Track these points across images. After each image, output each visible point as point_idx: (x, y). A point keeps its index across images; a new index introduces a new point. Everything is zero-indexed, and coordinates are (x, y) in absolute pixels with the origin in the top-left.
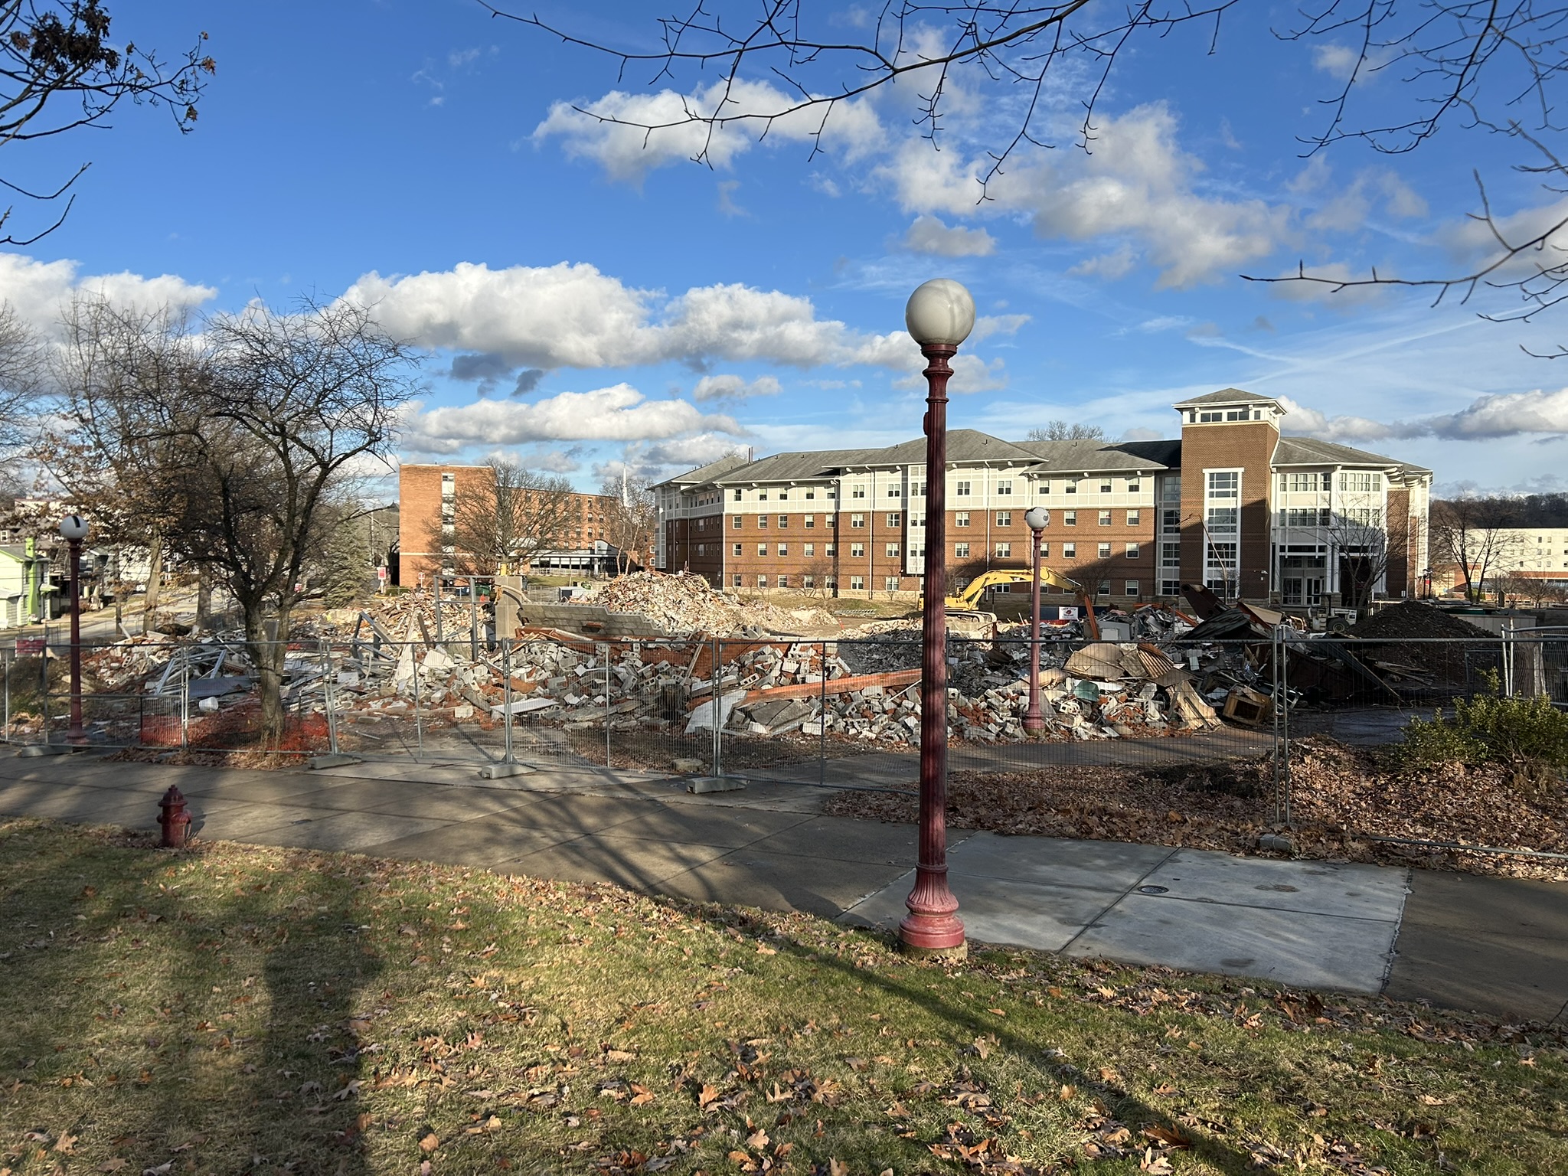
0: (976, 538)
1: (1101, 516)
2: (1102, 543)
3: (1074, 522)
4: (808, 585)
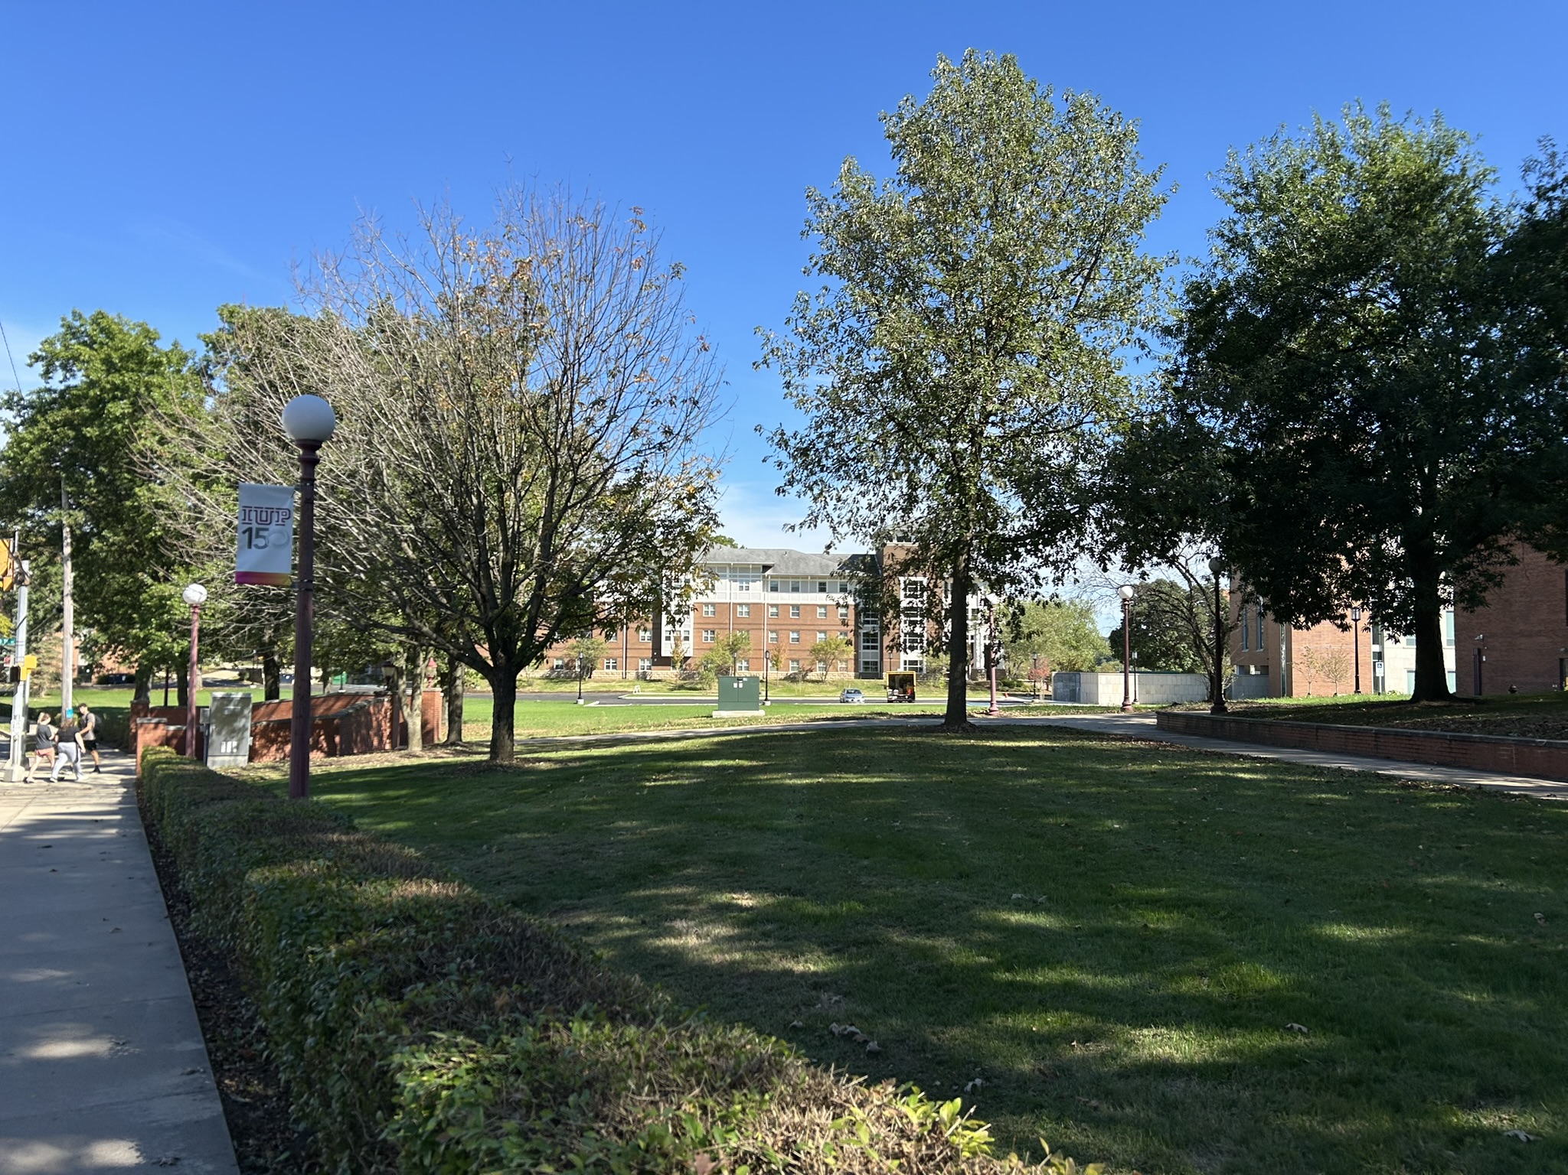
0: (722, 626)
1: (819, 610)
2: (820, 632)
3: (798, 614)
4: (558, 667)
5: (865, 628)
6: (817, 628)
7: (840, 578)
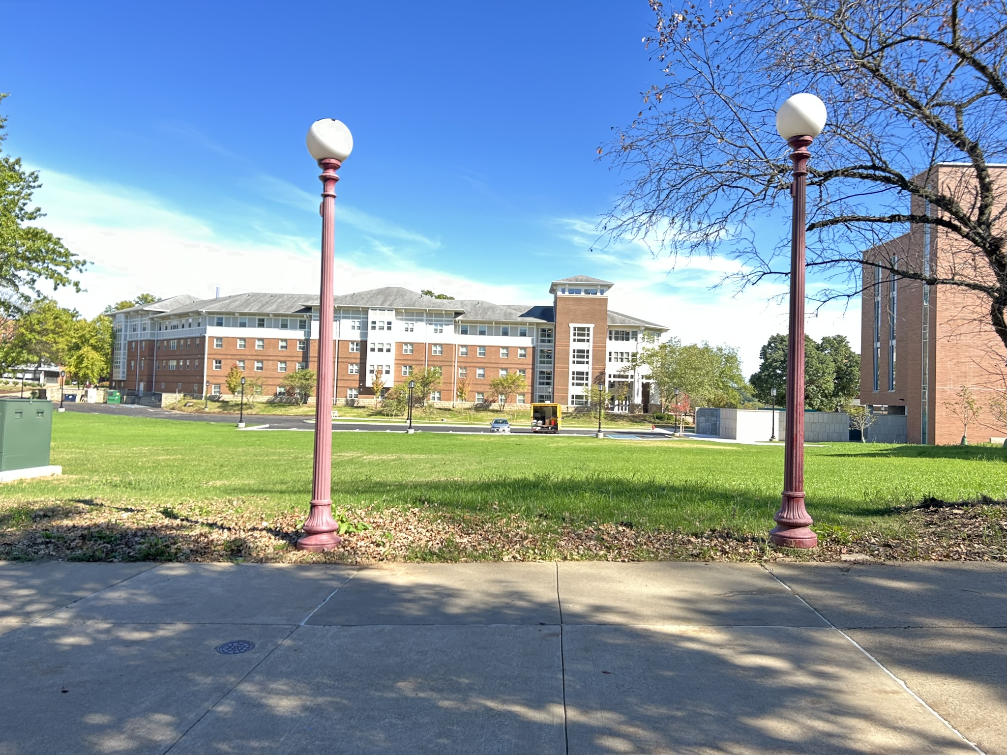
0: (418, 362)
1: (502, 351)
2: (503, 369)
3: (484, 354)
4: (280, 393)
5: (540, 367)
6: (499, 366)
7: (521, 324)
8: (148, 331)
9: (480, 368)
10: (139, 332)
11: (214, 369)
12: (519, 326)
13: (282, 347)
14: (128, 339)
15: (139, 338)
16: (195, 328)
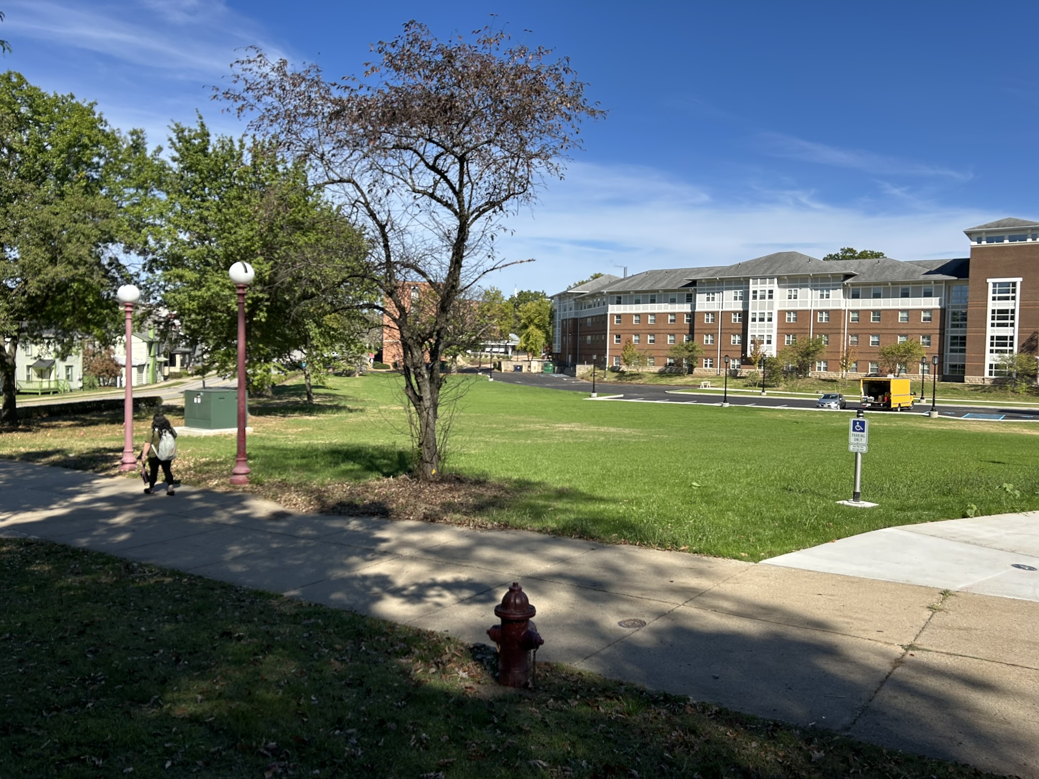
0: (802, 331)
1: (900, 315)
2: (901, 335)
3: (879, 319)
4: (670, 364)
5: (952, 332)
6: (898, 332)
7: (924, 283)
8: (573, 311)
9: (873, 335)
10: (568, 312)
11: (615, 343)
12: (923, 285)
13: (671, 321)
14: (562, 318)
15: (568, 317)
16: (601, 306)
